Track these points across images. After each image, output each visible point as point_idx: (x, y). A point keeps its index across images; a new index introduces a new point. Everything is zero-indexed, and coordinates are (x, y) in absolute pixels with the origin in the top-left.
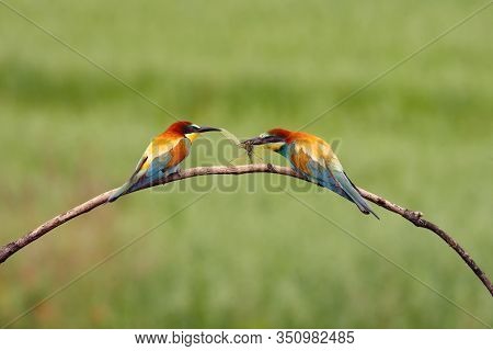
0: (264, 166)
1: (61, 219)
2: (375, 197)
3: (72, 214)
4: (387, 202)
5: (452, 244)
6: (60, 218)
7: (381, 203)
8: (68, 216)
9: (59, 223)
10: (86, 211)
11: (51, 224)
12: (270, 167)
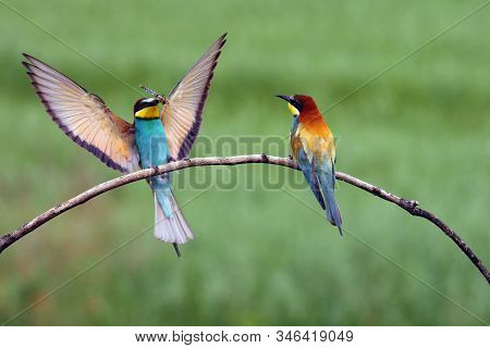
0: (258, 156)
1: (56, 211)
2: (370, 186)
3: (67, 205)
4: (382, 191)
5: (448, 233)
6: (54, 209)
7: (376, 192)
8: (63, 207)
9: (54, 215)
10: (81, 202)
11: (46, 216)
12: (264, 157)
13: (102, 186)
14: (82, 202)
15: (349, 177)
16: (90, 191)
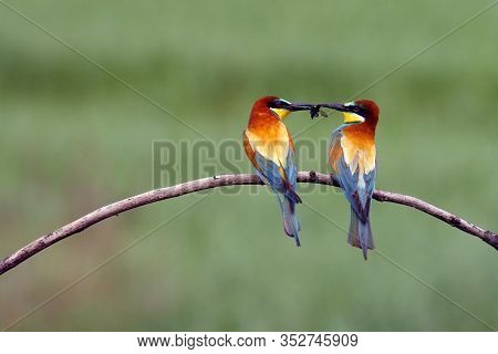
0: (306, 174)
1: (46, 241)
2: (447, 214)
3: (60, 234)
4: (462, 221)
6: (43, 239)
7: (455, 223)
8: (55, 236)
9: (43, 246)
11: (33, 248)
12: (313, 174)
13: (105, 210)
14: (79, 230)
15: (420, 202)
16: (90, 216)
